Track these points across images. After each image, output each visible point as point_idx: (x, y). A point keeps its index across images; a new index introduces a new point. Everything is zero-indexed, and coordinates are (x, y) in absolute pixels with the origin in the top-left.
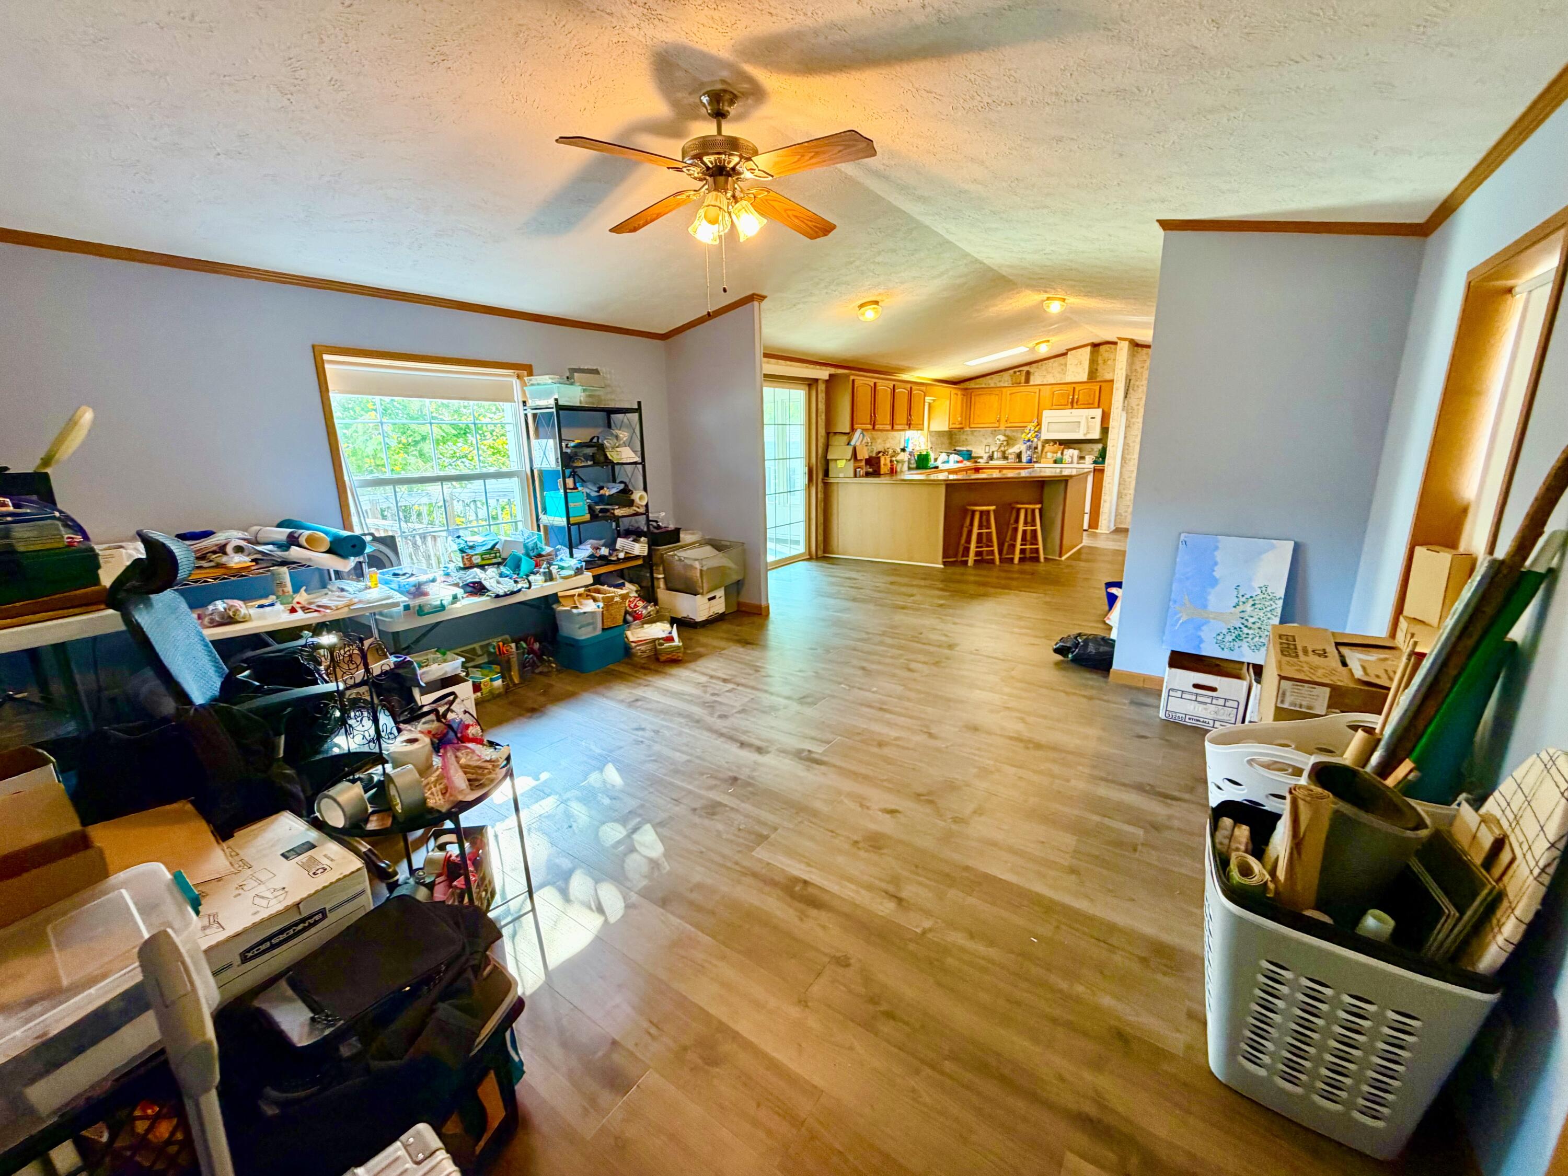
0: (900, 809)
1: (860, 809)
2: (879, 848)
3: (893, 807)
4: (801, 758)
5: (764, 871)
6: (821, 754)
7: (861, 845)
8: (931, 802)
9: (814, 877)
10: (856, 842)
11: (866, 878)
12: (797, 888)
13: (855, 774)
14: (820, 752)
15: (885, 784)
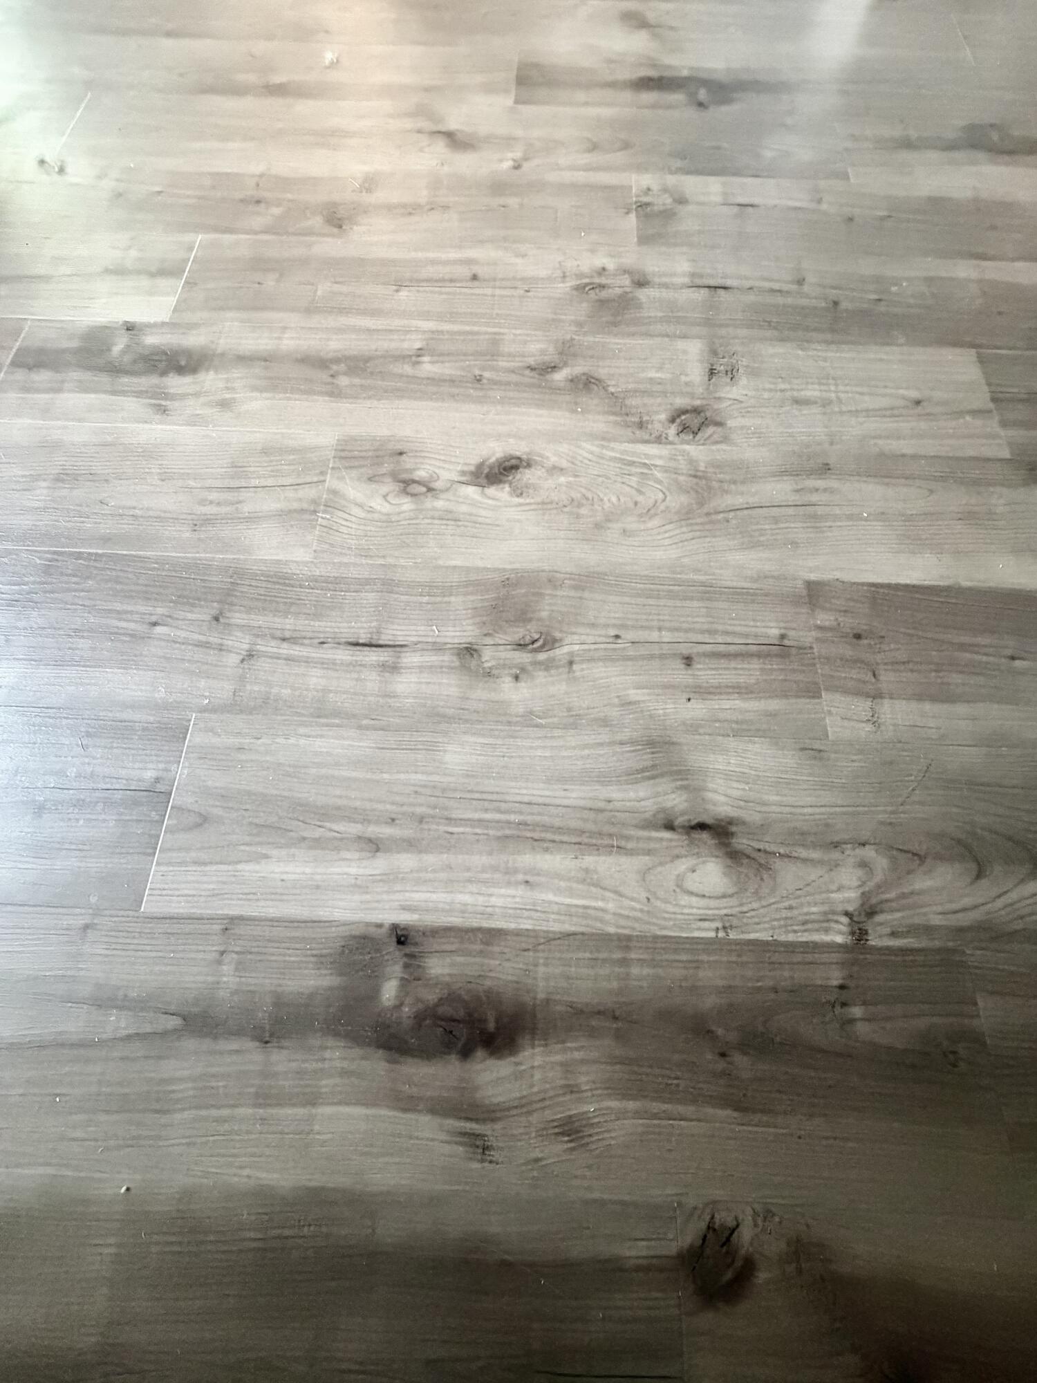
0: (518, 448)
1: (407, 504)
2: (549, 643)
3: (495, 450)
4: (115, 370)
5: (228, 976)
6: (172, 325)
7: (489, 657)
8: (587, 383)
9: (419, 896)
10: (469, 651)
11: (577, 795)
12: (389, 991)
13: (321, 363)
14: (165, 316)
15: (428, 367)
